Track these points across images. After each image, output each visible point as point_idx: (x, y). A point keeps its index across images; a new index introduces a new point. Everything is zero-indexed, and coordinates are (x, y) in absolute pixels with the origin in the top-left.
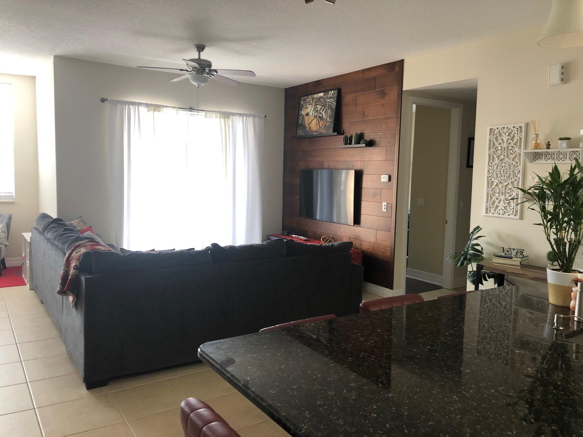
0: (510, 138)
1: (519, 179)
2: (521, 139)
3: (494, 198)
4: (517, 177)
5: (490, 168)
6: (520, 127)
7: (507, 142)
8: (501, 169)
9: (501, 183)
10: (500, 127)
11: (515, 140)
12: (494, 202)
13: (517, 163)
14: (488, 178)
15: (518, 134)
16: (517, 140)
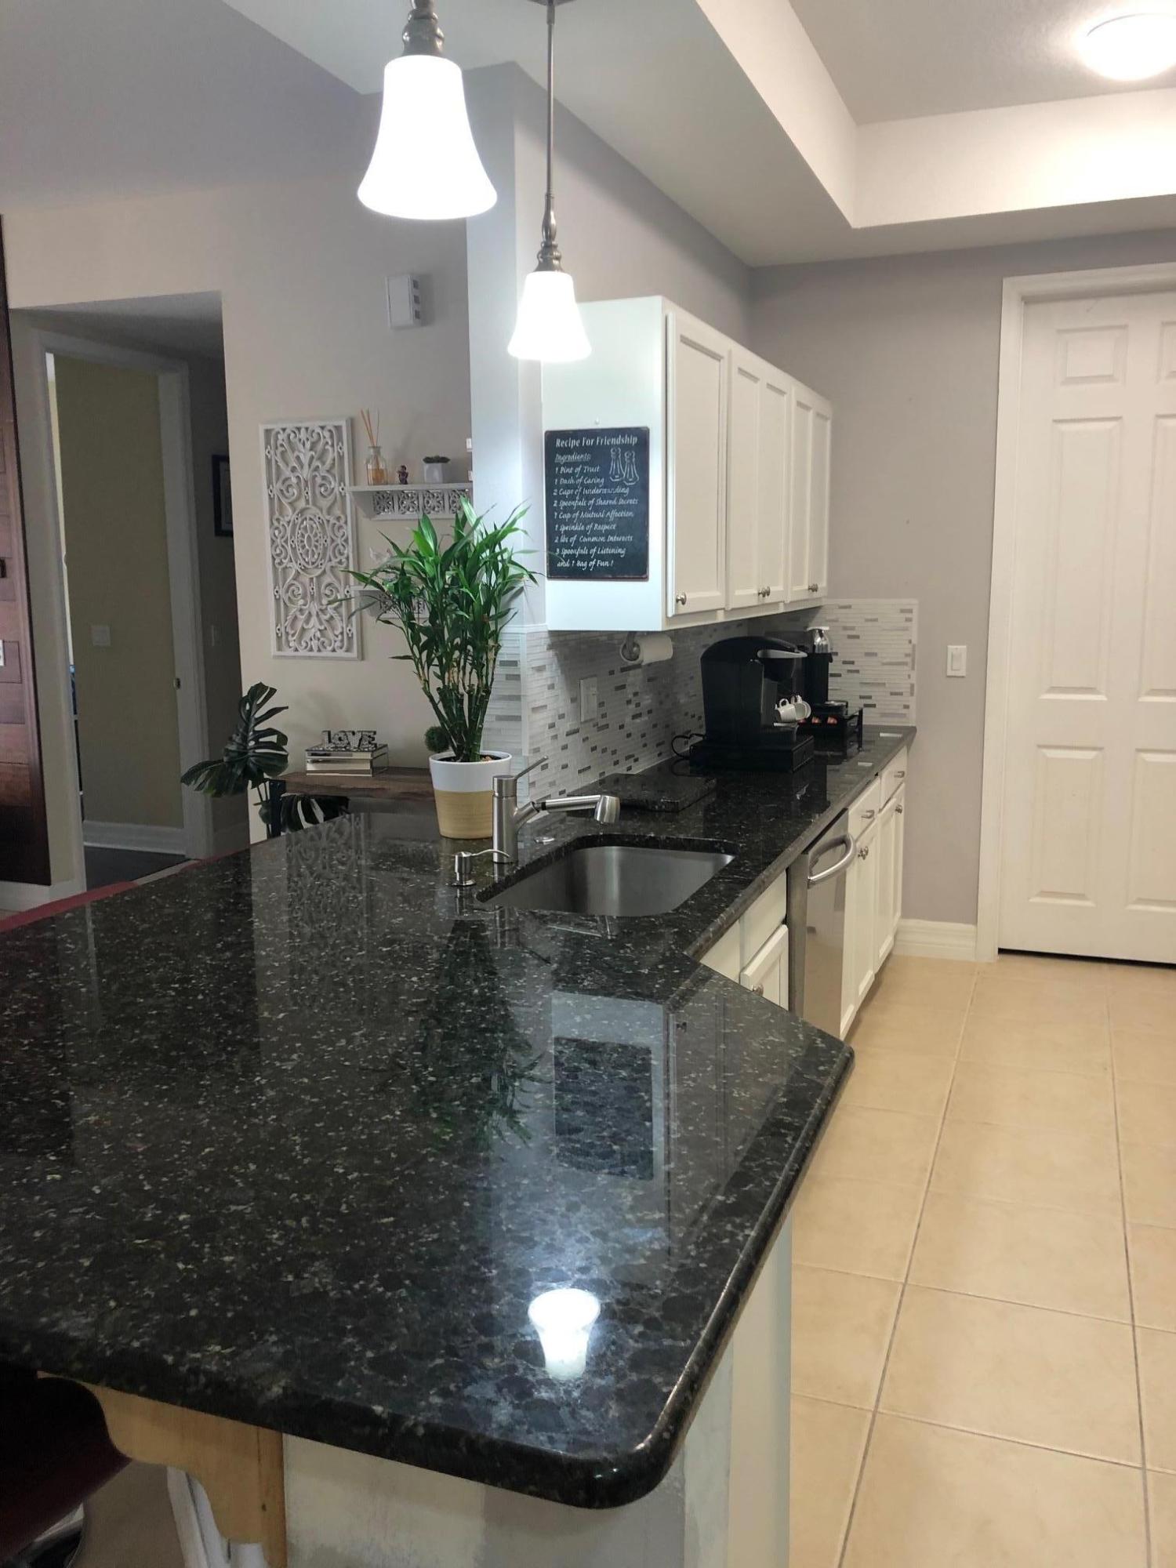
0: (316, 457)
1: (348, 558)
2: (341, 458)
3: (293, 610)
4: (341, 554)
5: (277, 532)
6: (336, 427)
7: (310, 466)
8: (303, 536)
9: (305, 569)
10: (290, 426)
11: (329, 462)
12: (295, 618)
13: (338, 519)
14: (274, 559)
15: (333, 446)
16: (334, 460)
